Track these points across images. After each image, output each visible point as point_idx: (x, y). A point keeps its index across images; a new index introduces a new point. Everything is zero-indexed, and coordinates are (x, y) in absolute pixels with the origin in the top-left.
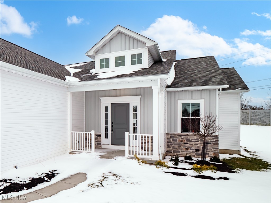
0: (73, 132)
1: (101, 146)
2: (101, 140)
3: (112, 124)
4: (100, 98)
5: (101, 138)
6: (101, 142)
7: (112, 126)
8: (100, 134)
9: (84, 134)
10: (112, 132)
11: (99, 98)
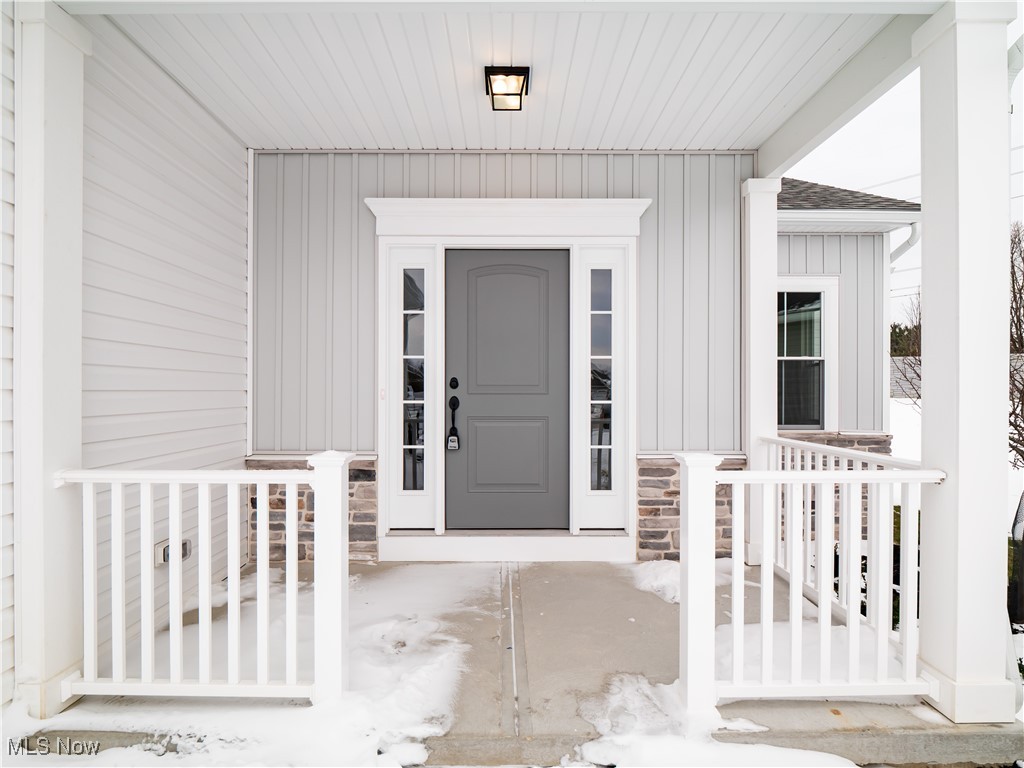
0: (89, 478)
1: (374, 549)
2: (375, 506)
3: (453, 393)
4: (368, 201)
5: (372, 494)
6: (372, 518)
7: (453, 404)
8: (372, 463)
9: (219, 494)
10: (453, 445)
11: (360, 199)
